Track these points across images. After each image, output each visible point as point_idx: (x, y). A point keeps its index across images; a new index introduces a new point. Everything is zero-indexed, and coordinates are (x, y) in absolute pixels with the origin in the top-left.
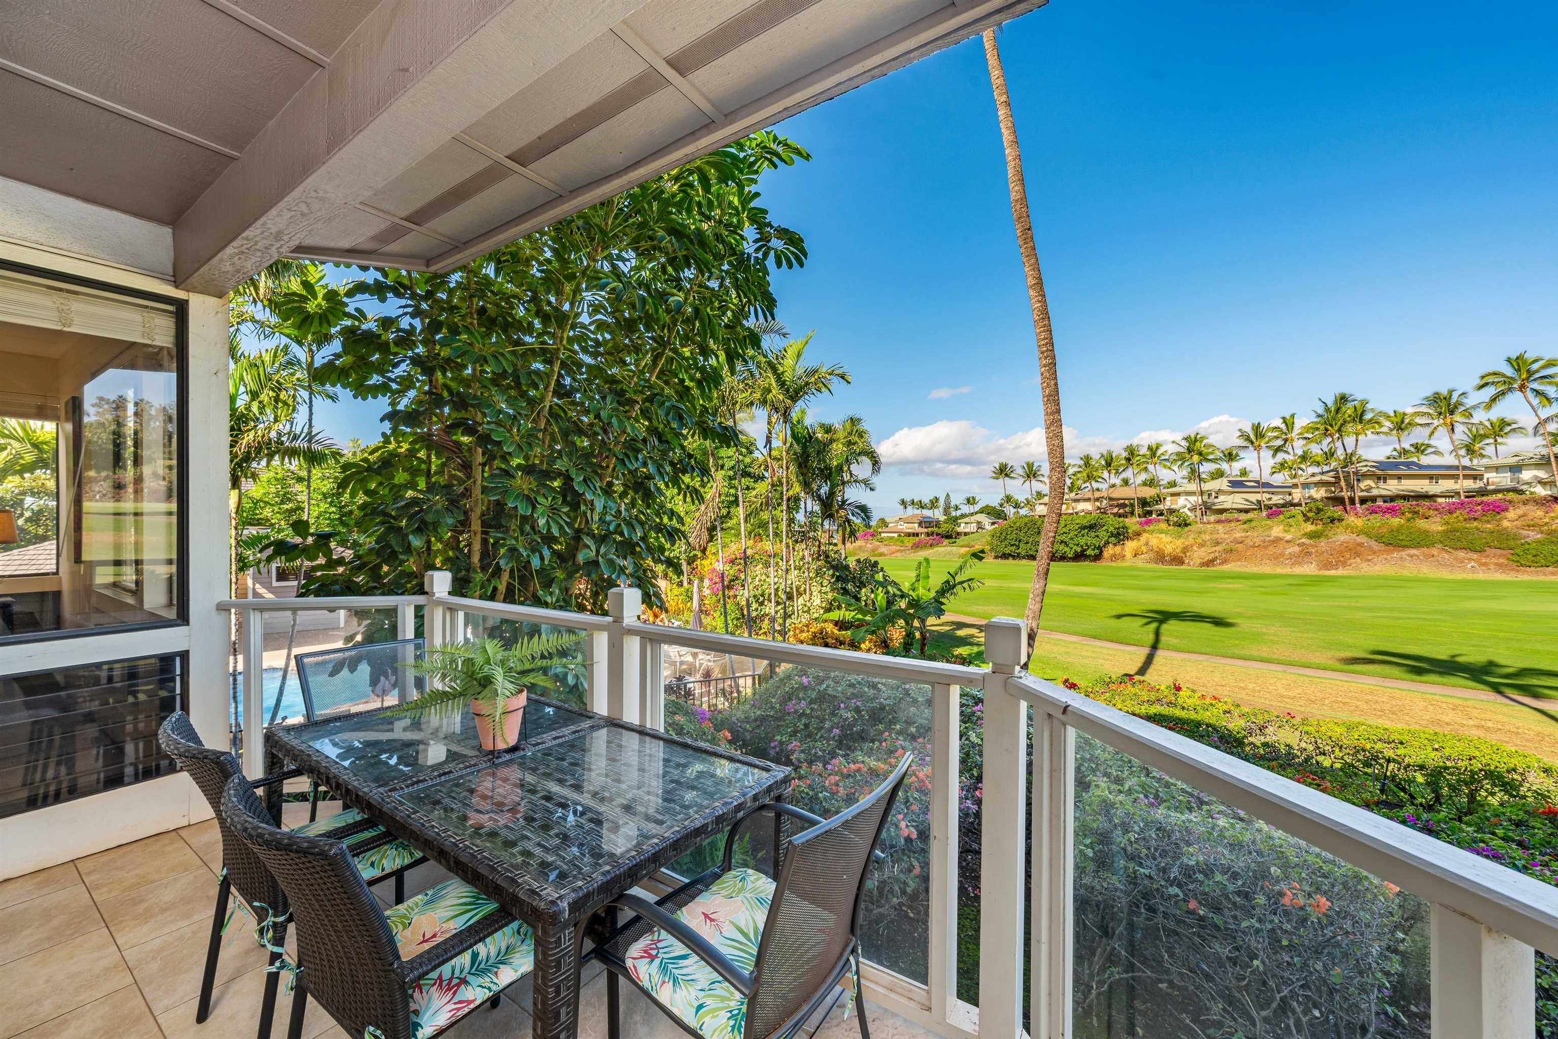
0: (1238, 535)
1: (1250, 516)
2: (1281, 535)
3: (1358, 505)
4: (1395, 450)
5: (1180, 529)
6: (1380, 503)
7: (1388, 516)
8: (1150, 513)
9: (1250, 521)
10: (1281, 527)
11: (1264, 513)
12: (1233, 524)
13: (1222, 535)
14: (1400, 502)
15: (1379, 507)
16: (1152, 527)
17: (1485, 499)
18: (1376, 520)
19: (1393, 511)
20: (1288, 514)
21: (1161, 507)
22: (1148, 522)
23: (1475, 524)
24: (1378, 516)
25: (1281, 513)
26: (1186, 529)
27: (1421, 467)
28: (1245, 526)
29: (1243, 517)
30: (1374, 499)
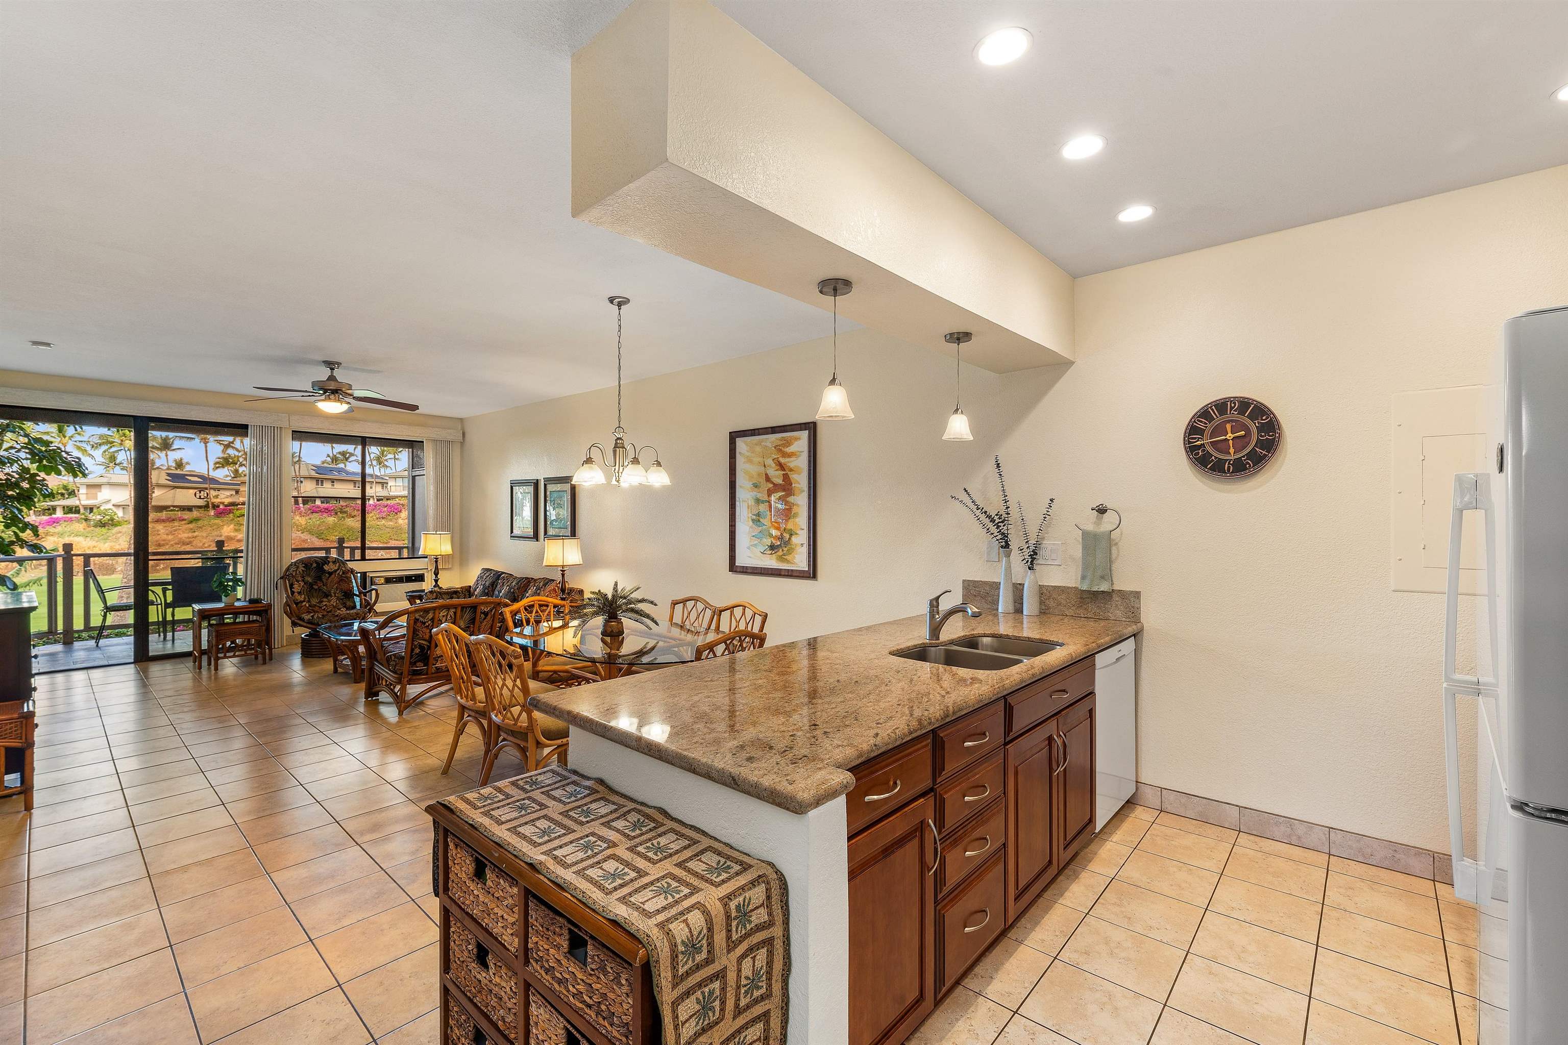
0: (184, 536)
1: (195, 514)
2: (232, 534)
3: (301, 505)
4: (328, 456)
5: (104, 530)
6: (318, 502)
7: (325, 515)
8: (53, 509)
9: (196, 520)
10: (232, 526)
11: (212, 513)
12: (176, 524)
13: (165, 537)
14: (333, 504)
15: (318, 507)
16: (59, 529)
17: (389, 502)
18: (316, 519)
19: (327, 511)
20: (238, 513)
21: (71, 502)
22: (56, 521)
23: (383, 522)
24: (315, 515)
25: (230, 512)
26: (115, 530)
27: (347, 473)
28: (191, 526)
29: (187, 515)
30: (313, 498)
